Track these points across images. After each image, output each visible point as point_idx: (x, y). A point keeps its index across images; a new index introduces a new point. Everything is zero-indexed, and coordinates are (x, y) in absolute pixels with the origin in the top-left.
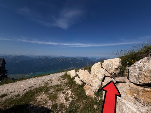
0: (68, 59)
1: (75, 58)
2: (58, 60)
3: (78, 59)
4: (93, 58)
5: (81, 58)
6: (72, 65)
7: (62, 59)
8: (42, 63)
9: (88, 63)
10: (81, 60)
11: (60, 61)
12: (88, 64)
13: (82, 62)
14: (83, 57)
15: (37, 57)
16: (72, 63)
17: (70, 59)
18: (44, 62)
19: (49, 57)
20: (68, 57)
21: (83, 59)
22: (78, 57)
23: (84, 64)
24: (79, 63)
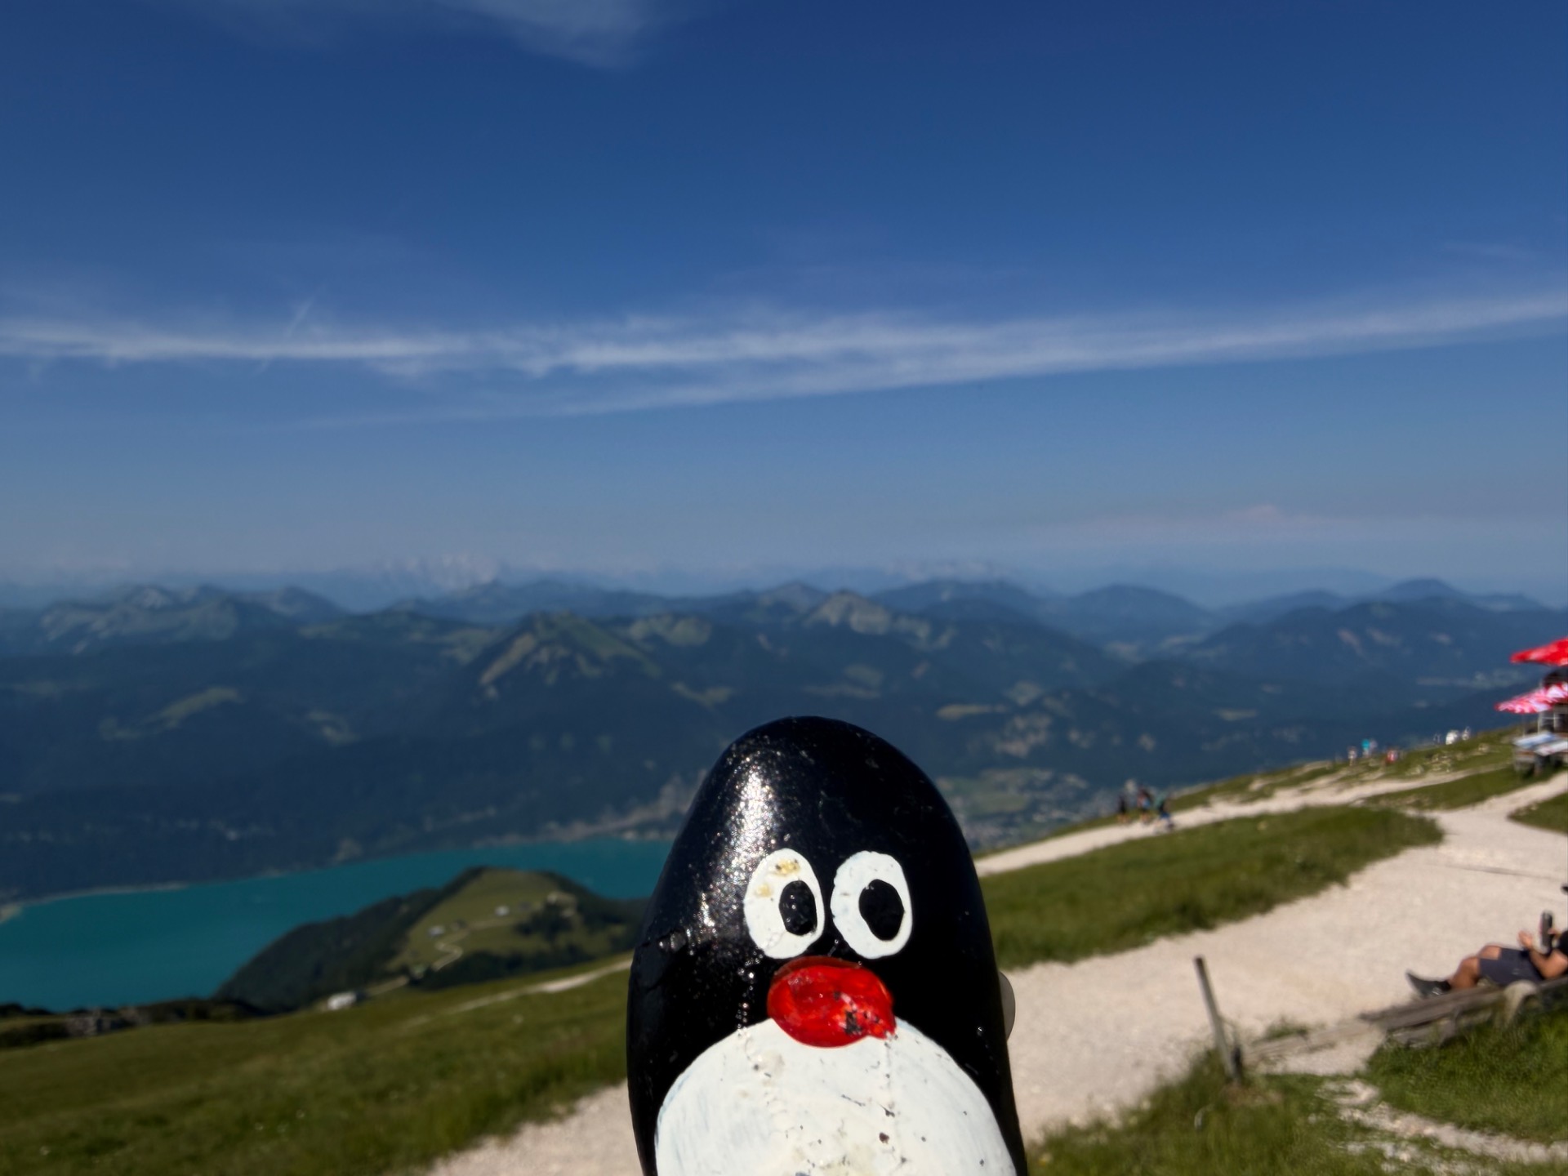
0: (637, 631)
1: (781, 608)
2: (464, 656)
3: (831, 614)
4: (1117, 592)
5: (893, 601)
7: (524, 644)
8: (178, 711)
9: (1025, 693)
10: (887, 649)
11: (498, 668)
12: (1036, 707)
13: (920, 671)
14: (933, 586)
15: (77, 606)
16: (719, 694)
17: (684, 633)
18: (216, 694)
19: (294, 594)
20: (644, 599)
21: (938, 628)
22: (843, 592)
23: (952, 712)
24: (860, 693)
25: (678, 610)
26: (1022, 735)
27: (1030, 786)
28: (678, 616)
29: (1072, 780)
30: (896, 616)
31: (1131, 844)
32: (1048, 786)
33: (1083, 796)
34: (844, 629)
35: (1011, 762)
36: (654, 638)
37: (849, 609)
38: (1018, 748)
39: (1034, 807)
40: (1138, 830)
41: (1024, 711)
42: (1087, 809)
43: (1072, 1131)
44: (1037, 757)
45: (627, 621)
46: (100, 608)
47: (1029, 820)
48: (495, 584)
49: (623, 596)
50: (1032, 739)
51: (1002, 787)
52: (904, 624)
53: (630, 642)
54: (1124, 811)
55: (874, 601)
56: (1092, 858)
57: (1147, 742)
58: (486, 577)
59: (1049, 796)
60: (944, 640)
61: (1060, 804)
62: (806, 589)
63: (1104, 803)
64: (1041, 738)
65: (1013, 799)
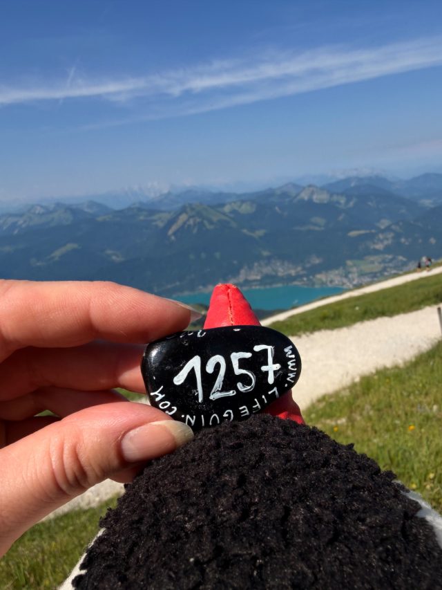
0: (227, 209)
1: (285, 195)
2: (161, 225)
3: (305, 196)
4: (427, 177)
5: (330, 188)
6: (265, 253)
7: (183, 217)
8: (57, 254)
9: (384, 224)
10: (328, 209)
11: (174, 228)
12: (388, 229)
13: (341, 218)
14: (348, 180)
15: (10, 215)
16: (260, 233)
17: (246, 209)
18: (70, 246)
19: (92, 204)
20: (229, 195)
21: (349, 198)
22: (310, 186)
23: (353, 234)
24: (317, 228)
25: (243, 199)
26: (382, 241)
27: (384, 261)
28: (243, 202)
29: (401, 258)
30: (332, 195)
31: (421, 279)
32: (391, 261)
33: (405, 264)
34: (310, 202)
35: (377, 252)
36: (234, 212)
37: (313, 193)
38: (380, 246)
39: (385, 269)
40: (424, 274)
41: (383, 231)
42: (405, 269)
43: (386, 369)
44: (387, 250)
45: (223, 205)
46: (21, 215)
47: (382, 275)
48: (169, 193)
49: (221, 195)
50: (386, 243)
51: (372, 262)
52: (335, 198)
53: (224, 214)
55: (322, 189)
56: (405, 285)
57: (433, 241)
58: (165, 191)
59: (391, 265)
60: (351, 204)
61: (395, 267)
62: (295, 186)
63: (413, 265)
64: (390, 242)
65: (377, 267)
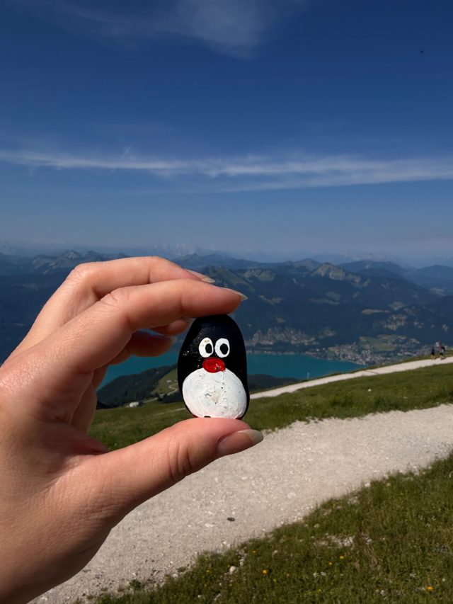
0: (247, 275)
1: (303, 269)
3: (322, 272)
4: (437, 268)
5: (348, 268)
6: (280, 321)
9: (397, 306)
10: (343, 286)
12: (401, 311)
13: (355, 295)
14: (362, 263)
15: (45, 257)
16: (278, 300)
17: (265, 277)
20: (251, 263)
21: (364, 279)
22: (327, 263)
23: (367, 312)
24: (331, 302)
25: (263, 268)
26: (395, 322)
27: (397, 342)
28: (263, 270)
29: (414, 340)
30: (347, 274)
31: (435, 366)
32: (404, 342)
33: (418, 347)
34: (326, 278)
35: (390, 332)
36: (253, 278)
37: (329, 270)
38: (393, 327)
39: (398, 350)
40: (438, 361)
41: (396, 313)
42: (419, 352)
44: (400, 331)
45: (244, 271)
46: (55, 258)
47: (395, 355)
48: (195, 255)
49: (242, 262)
50: (399, 324)
51: (386, 342)
52: (350, 277)
53: (244, 279)
54: (433, 354)
55: (339, 268)
56: (419, 371)
57: (445, 327)
58: (192, 253)
59: (404, 346)
60: (366, 284)
61: (408, 350)
62: (313, 262)
63: (426, 350)
64: (403, 324)
65: (390, 347)
